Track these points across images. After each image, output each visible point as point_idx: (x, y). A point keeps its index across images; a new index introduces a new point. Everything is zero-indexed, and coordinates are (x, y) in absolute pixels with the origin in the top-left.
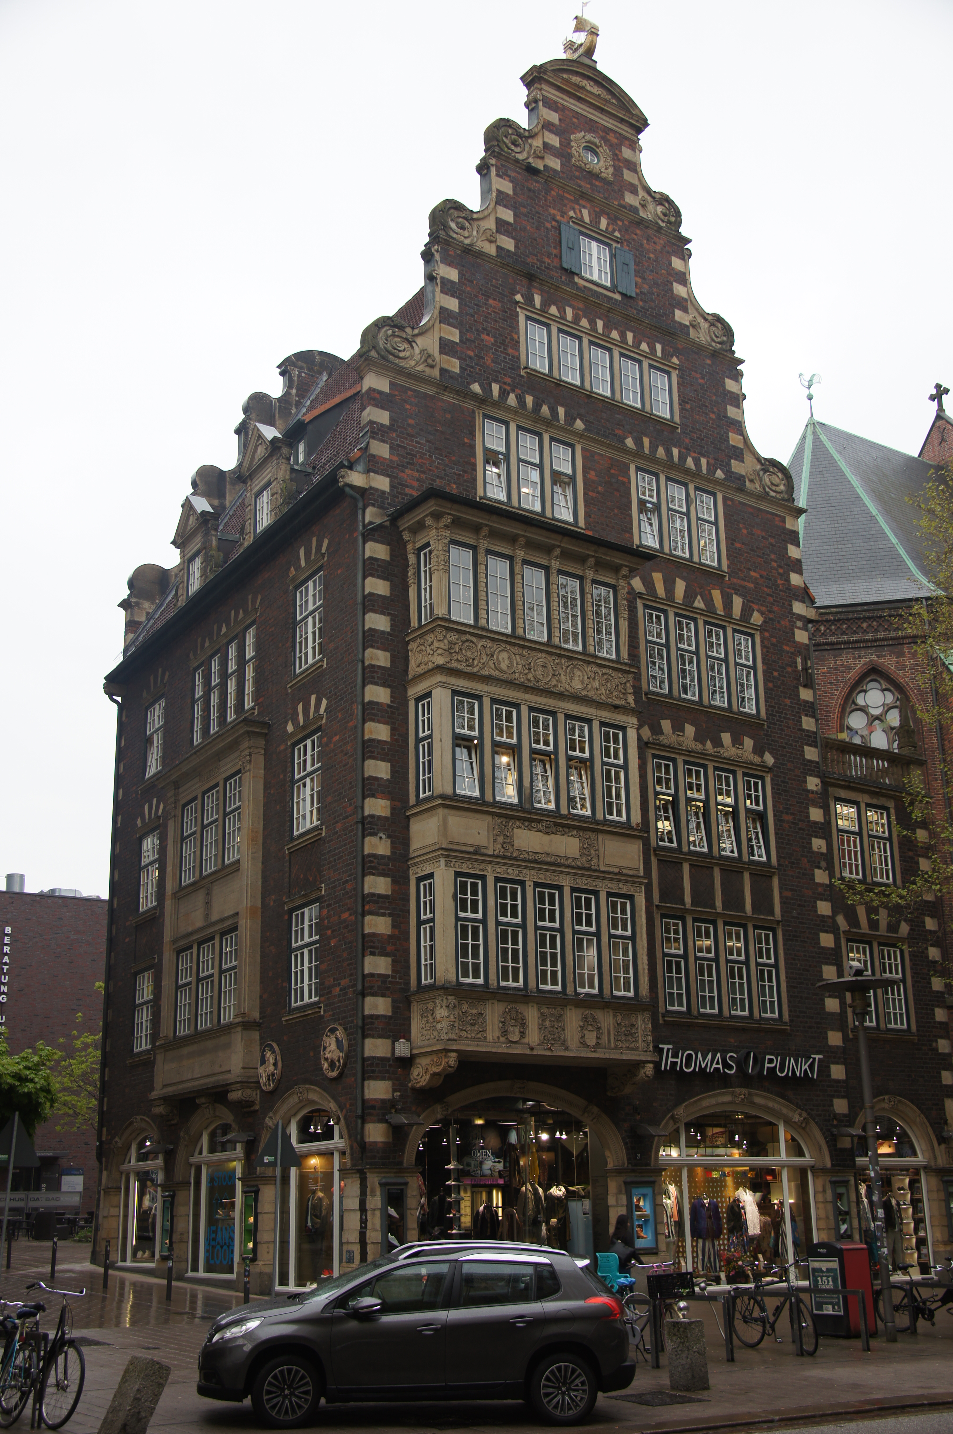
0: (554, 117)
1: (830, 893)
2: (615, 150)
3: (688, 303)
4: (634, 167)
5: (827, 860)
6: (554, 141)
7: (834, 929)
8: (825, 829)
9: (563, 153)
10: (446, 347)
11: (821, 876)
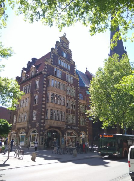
0: (62, 41)
1: (79, 113)
2: (67, 45)
3: (71, 60)
4: (68, 47)
5: (79, 110)
6: (62, 43)
7: (79, 116)
8: (79, 107)
9: (63, 45)
10: (52, 61)
11: (79, 111)
